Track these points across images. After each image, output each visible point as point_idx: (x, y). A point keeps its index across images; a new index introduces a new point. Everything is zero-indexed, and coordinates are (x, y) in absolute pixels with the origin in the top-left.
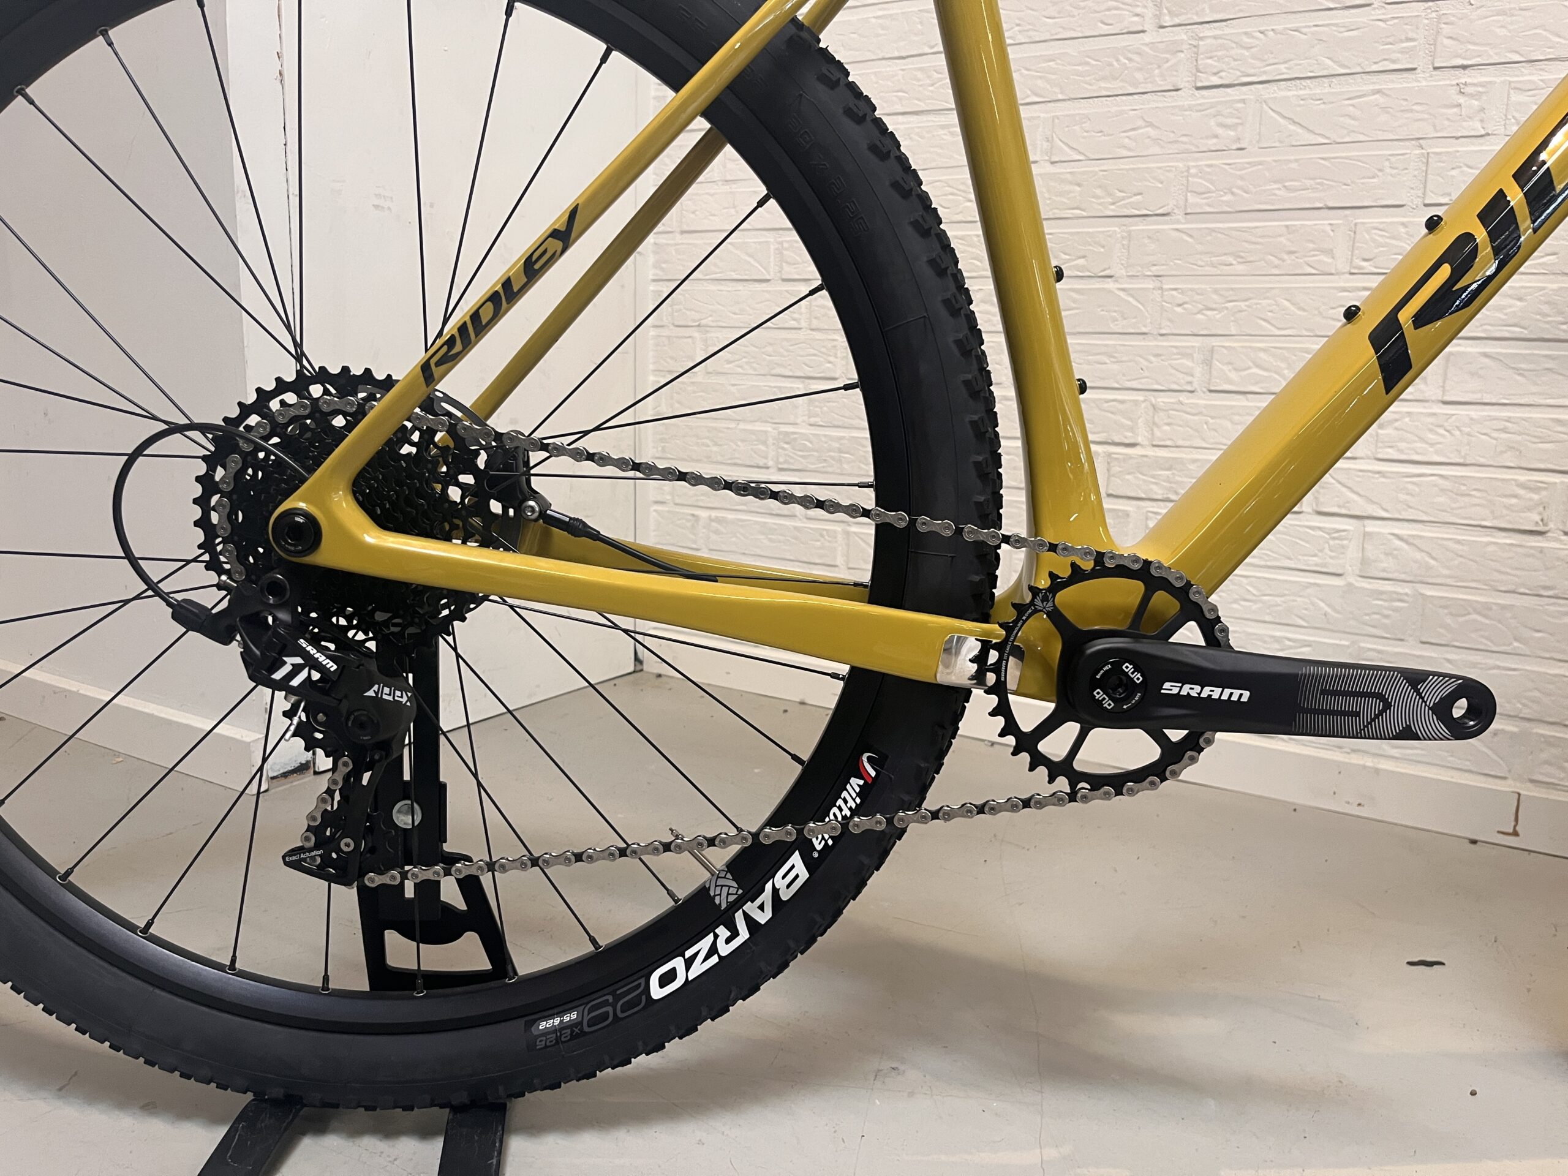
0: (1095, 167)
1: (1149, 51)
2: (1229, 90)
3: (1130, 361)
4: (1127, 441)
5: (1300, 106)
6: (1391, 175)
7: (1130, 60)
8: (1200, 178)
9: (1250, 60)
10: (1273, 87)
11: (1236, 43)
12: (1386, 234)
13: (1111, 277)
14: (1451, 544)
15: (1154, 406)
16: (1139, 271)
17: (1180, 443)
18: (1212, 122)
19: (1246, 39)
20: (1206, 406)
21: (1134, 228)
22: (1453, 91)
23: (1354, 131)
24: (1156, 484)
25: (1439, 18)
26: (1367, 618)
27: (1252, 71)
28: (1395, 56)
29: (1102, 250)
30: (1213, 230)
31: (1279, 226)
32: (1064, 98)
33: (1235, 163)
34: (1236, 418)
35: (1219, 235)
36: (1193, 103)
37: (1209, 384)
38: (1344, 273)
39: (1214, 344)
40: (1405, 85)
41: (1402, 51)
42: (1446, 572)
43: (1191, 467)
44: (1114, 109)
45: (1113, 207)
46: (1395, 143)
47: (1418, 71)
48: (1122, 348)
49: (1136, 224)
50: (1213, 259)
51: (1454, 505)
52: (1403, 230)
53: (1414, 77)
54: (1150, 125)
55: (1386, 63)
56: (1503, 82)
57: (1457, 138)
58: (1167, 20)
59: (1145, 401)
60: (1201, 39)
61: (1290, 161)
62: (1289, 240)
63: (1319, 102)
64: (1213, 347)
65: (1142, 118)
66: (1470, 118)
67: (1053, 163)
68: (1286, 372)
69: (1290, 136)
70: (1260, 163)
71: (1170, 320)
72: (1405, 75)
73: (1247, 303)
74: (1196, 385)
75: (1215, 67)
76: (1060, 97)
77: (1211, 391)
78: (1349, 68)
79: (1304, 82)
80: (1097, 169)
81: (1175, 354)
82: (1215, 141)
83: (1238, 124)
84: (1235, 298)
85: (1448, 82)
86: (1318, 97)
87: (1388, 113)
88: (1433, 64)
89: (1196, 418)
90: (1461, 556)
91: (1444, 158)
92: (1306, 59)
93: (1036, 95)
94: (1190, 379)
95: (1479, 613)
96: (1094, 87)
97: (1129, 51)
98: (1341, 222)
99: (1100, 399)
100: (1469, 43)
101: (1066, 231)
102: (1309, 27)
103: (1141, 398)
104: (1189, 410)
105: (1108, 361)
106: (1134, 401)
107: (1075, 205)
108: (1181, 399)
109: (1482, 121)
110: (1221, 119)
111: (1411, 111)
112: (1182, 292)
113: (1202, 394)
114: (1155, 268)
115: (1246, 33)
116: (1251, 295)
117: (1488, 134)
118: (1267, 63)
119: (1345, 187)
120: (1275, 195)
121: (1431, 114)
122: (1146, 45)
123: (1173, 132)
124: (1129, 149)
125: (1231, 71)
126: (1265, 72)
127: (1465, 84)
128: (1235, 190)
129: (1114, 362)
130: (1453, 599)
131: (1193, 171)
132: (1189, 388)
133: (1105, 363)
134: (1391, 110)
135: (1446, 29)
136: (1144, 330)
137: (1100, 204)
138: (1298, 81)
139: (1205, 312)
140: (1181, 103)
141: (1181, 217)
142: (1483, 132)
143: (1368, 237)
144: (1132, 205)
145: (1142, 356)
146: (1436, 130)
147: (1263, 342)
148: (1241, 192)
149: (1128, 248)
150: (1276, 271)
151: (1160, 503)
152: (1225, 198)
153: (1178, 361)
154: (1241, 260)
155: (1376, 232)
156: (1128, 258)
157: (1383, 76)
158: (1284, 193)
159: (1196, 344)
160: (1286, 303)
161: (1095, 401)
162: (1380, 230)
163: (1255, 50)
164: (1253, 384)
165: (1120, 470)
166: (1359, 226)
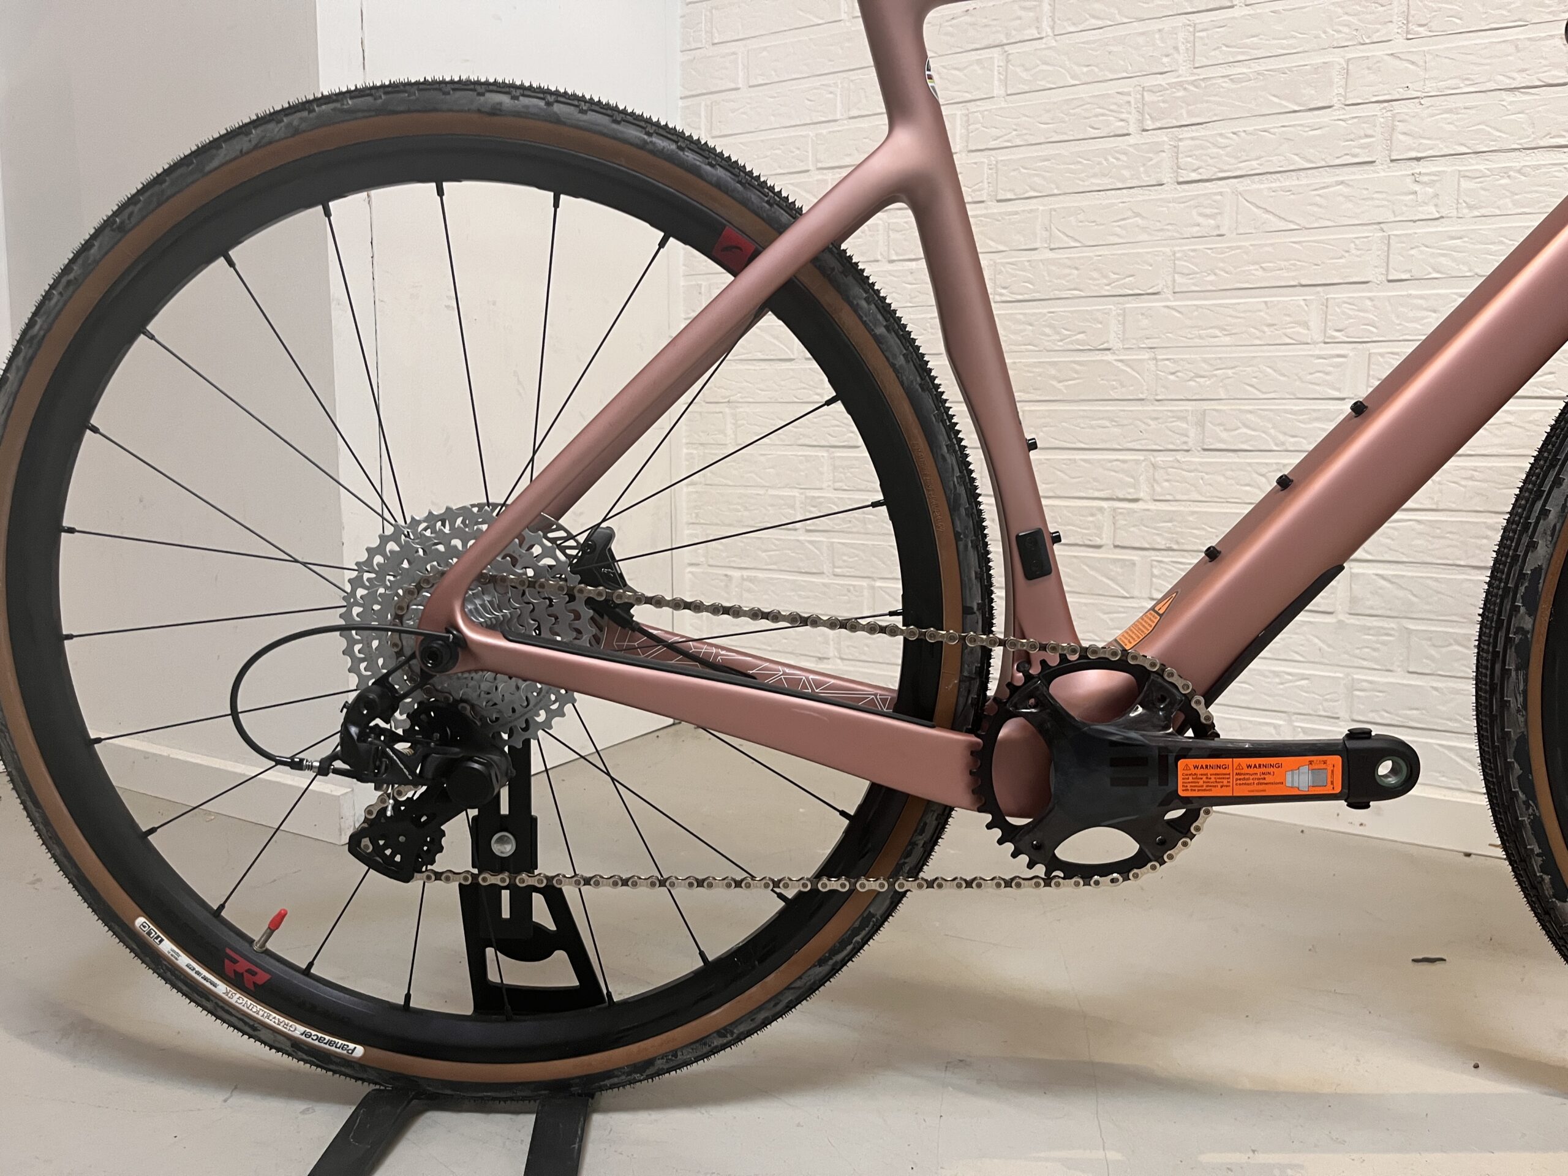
1: (1135, 152)
2: (1207, 184)
3: (1131, 424)
4: (1130, 497)
5: (1272, 197)
6: (1357, 256)
7: (1118, 159)
8: (1185, 261)
9: (1227, 158)
10: (1247, 181)
11: (1212, 143)
12: (1353, 307)
13: (1109, 349)
14: (1429, 582)
15: (1154, 466)
16: (1134, 344)
17: (1179, 497)
18: (1194, 212)
19: (1220, 140)
20: (1201, 464)
21: (1128, 306)
22: (1409, 180)
23: (1321, 218)
24: (1158, 534)
25: (1394, 116)
26: (1358, 651)
27: (1226, 168)
28: (1357, 150)
29: (1100, 326)
30: (1200, 306)
31: (1258, 302)
32: (1059, 192)
33: (1217, 248)
34: (1229, 473)
35: (1205, 311)
36: (1176, 196)
37: (1203, 443)
38: (1317, 343)
39: (1205, 408)
40: (1366, 176)
41: (1362, 147)
42: (1428, 607)
43: (1191, 519)
44: (1106, 201)
45: (1107, 288)
46: (1359, 227)
47: (1377, 163)
48: (1122, 413)
49: (1128, 302)
50: (1201, 332)
51: (1430, 547)
52: (1369, 303)
53: (1374, 169)
54: (1138, 215)
55: (1348, 157)
56: (1454, 171)
57: (1415, 221)
58: (1149, 125)
59: (1143, 461)
60: (1180, 140)
61: (1266, 245)
62: (1267, 313)
63: (1289, 193)
64: (1205, 411)
65: (1130, 209)
66: (1426, 203)
67: (1051, 249)
68: (1272, 431)
69: (1265, 223)
70: (1238, 248)
71: (1164, 387)
72: (1366, 167)
73: (1233, 371)
74: (1191, 445)
75: (1194, 164)
76: (1056, 192)
77: (1205, 450)
78: (1312, 162)
79: (1274, 176)
80: (1092, 254)
81: (1170, 417)
82: (1198, 228)
83: (1217, 214)
84: (1223, 366)
85: (1404, 172)
86: (1287, 189)
87: (1351, 201)
88: (1390, 157)
89: (1192, 474)
90: (1440, 593)
91: (1405, 239)
92: (1277, 155)
93: (1035, 190)
95: (1459, 644)
96: (1086, 184)
97: (1116, 152)
98: (1312, 297)
99: (1104, 460)
100: (1421, 137)
101: (1066, 309)
102: (1277, 127)
103: (1142, 458)
104: (1185, 467)
105: (1110, 425)
106: (1135, 460)
107: (1072, 287)
108: (1179, 458)
109: (1436, 205)
110: (1202, 210)
111: (1373, 199)
112: (1174, 361)
113: (1198, 454)
114: (1147, 341)
115: (1221, 135)
116: (1239, 364)
117: (1442, 217)
118: (1240, 160)
119: (1315, 267)
120: (1254, 275)
121: (1388, 201)
122: (1130, 146)
123: (1159, 221)
124: (1122, 237)
125: (1208, 168)
126: (1239, 169)
127: (1420, 173)
128: (1217, 271)
130: (1436, 632)
131: (1178, 255)
132: (1185, 448)
133: (1108, 427)
134: (1354, 199)
135: (1401, 127)
136: (1141, 396)
137: (1096, 285)
138: (1269, 176)
139: (1198, 380)
140: (1165, 196)
141: (1170, 296)
142: (1437, 216)
143: (1338, 310)
144: (1124, 286)
145: (1142, 421)
146: (1395, 216)
147: (1249, 404)
148: (1222, 273)
149: (1124, 324)
150: (1258, 342)
151: (1163, 552)
152: (1208, 278)
153: (1174, 424)
154: (1226, 333)
155: (1345, 305)
156: (1124, 332)
157: (1345, 169)
158: (1260, 273)
159: (1189, 408)
160: (1268, 370)
161: (1099, 460)
162: (1350, 304)
163: (1229, 148)
164: (1242, 443)
165: (1125, 522)
166: (1330, 302)
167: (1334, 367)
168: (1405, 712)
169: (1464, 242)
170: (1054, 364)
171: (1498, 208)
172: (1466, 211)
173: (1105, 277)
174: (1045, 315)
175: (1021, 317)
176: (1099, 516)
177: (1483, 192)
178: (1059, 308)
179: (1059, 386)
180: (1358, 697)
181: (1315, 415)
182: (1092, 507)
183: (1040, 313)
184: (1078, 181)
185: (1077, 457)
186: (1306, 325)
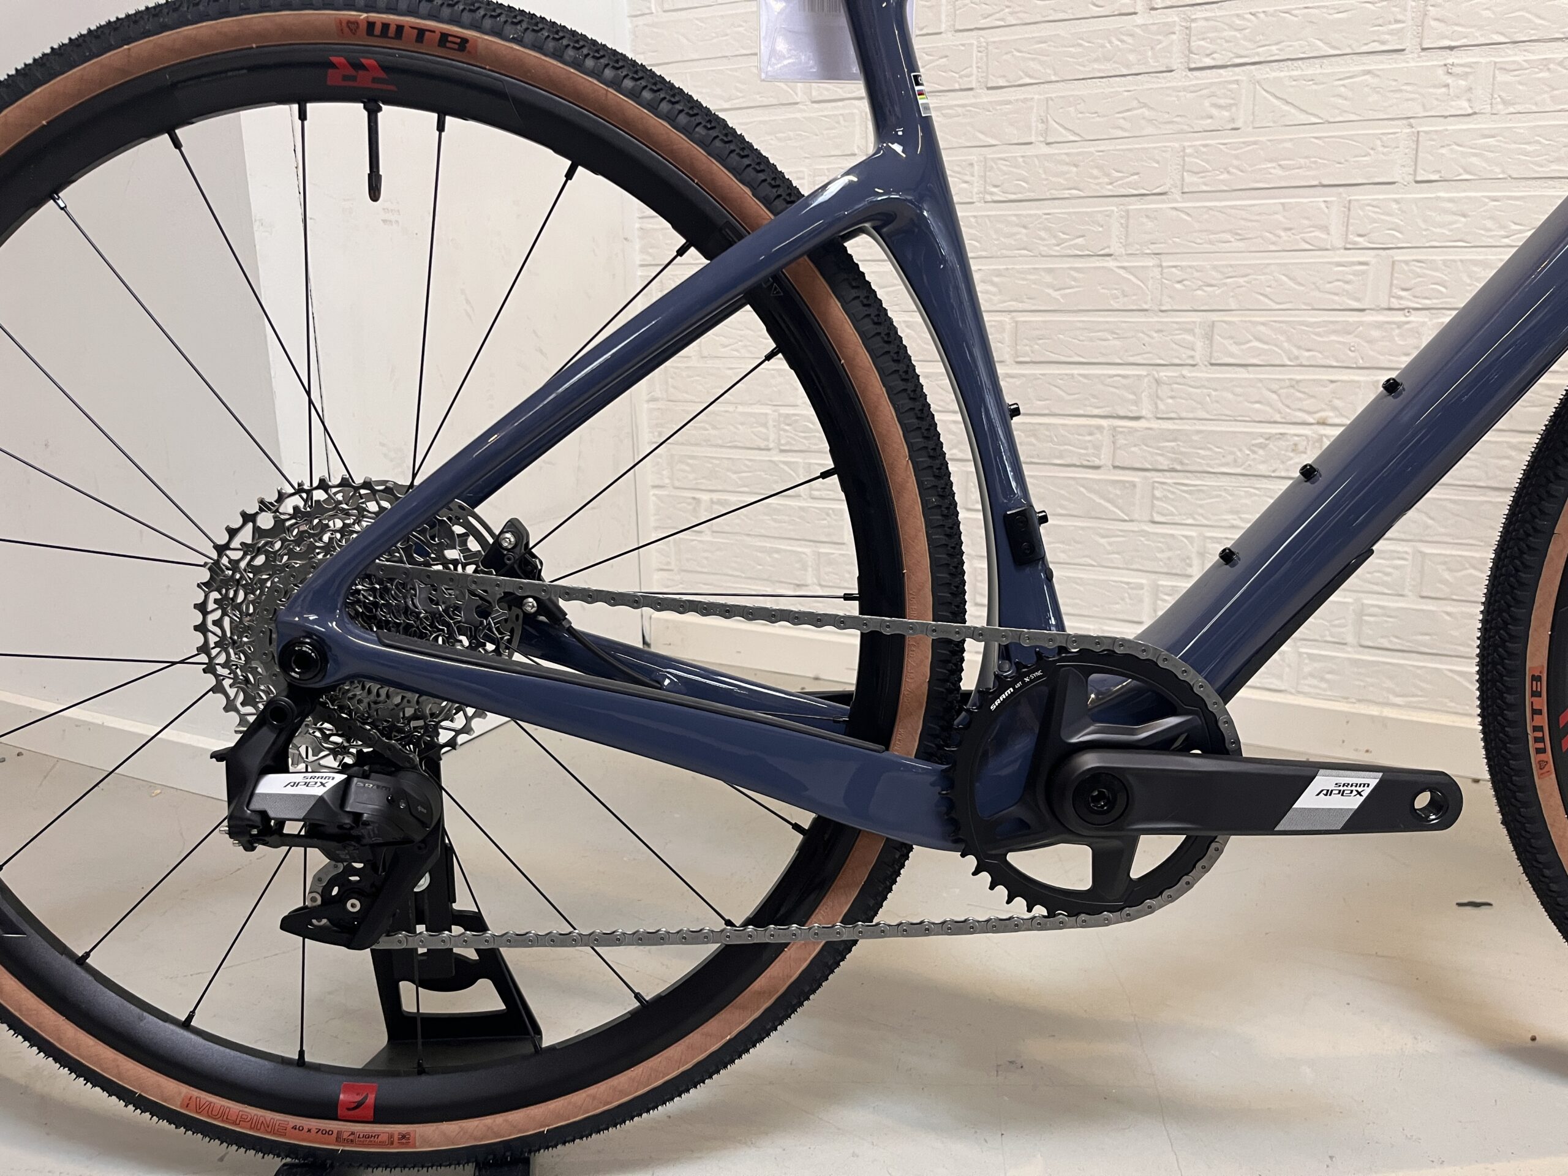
0: (1091, 148)
1: (1142, 33)
2: (1221, 71)
3: (1132, 337)
4: (1131, 415)
5: (1293, 86)
6: (1383, 154)
7: (1122, 41)
8: (1197, 158)
9: (1244, 43)
10: (1265, 68)
11: (1227, 25)
12: (1378, 210)
13: (1110, 255)
14: (1448, 504)
15: (1158, 382)
16: (1137, 250)
17: (1184, 415)
18: (1207, 103)
19: (1238, 22)
20: (1209, 380)
21: (1131, 208)
22: (1441, 72)
23: (1346, 111)
24: (1161, 455)
27: (1242, 53)
28: (1384, 37)
29: (1101, 229)
30: (1210, 208)
31: (1275, 204)
32: (1058, 79)
33: (1230, 143)
34: (1238, 390)
35: (1217, 214)
36: (1187, 84)
37: (1211, 358)
38: (1339, 249)
39: (1217, 319)
40: (1395, 66)
41: (1391, 32)
42: (1443, 530)
43: (1195, 438)
44: (1108, 90)
45: (1110, 187)
46: (1386, 122)
47: (1407, 52)
48: (1123, 324)
49: (1134, 204)
50: (1212, 237)
52: (1395, 206)
53: (1402, 57)
54: (1145, 105)
55: (1376, 44)
56: (1487, 63)
57: (1446, 117)
59: (1146, 376)
60: (1194, 20)
61: (1283, 141)
62: (1284, 217)
63: (1311, 83)
64: (1213, 322)
65: (1137, 99)
66: (1458, 97)
67: (1048, 144)
68: (1286, 345)
69: (1284, 116)
70: (1255, 143)
71: (1170, 297)
72: (1395, 56)
73: (1246, 279)
74: (1198, 360)
75: (1208, 48)
76: (1053, 78)
77: (1212, 364)
78: (1339, 49)
79: (1296, 63)
80: (1092, 149)
81: (1177, 329)
82: (1209, 121)
83: (1231, 105)
84: (1234, 274)
85: (1435, 63)
86: (1310, 78)
87: (1378, 92)
88: (1421, 44)
89: (1198, 391)
90: (1458, 515)
91: (1435, 137)
92: (1298, 40)
93: (1030, 77)
94: (1192, 353)
95: (1475, 568)
96: (1087, 69)
97: (1121, 33)
98: (1334, 199)
99: (1104, 375)
100: (1457, 25)
101: (1063, 211)
102: (1299, 9)
103: (1145, 373)
104: (1192, 383)
105: (1110, 338)
106: (1137, 375)
107: (1071, 186)
108: (1184, 373)
109: (1469, 100)
111: (1401, 91)
112: (1182, 268)
113: (1204, 368)
114: (1153, 246)
115: (1238, 15)
116: (1249, 271)
117: (1475, 113)
118: (1260, 44)
119: (1338, 165)
120: (1271, 174)
121: (1418, 94)
122: (1137, 26)
123: (1168, 113)
124: (1125, 130)
125: (1223, 52)
127: (1453, 65)
128: (1231, 169)
129: (1114, 338)
130: (1452, 555)
131: (1188, 151)
132: (1192, 362)
133: (1108, 340)
134: (1381, 90)
135: (1434, 12)
136: (1145, 307)
137: (1096, 184)
138: (1290, 63)
139: (1204, 288)
140: (1175, 84)
141: (1178, 197)
142: (1470, 111)
143: (1361, 213)
144: (1129, 185)
145: (1143, 332)
146: (1425, 110)
147: (1260, 316)
148: (1234, 171)
149: (1127, 227)
150: (1273, 248)
151: (1166, 473)
152: (1221, 177)
153: (1180, 337)
154: (1238, 237)
155: (1370, 208)
156: (1127, 236)
157: (1372, 57)
158: (1280, 172)
159: (1199, 320)
160: (1284, 278)
161: (1098, 376)
162: (1373, 206)
163: (1247, 31)
164: (1254, 357)
165: (1125, 442)
166: (1353, 203)
167: (1354, 275)
168: (1414, 637)
169: (1498, 141)
170: (1050, 271)
171: (1536, 104)
172: (1500, 107)
173: (1108, 175)
174: (1040, 217)
175: (1014, 218)
176: (1098, 436)
177: (1520, 87)
178: (1057, 209)
179: (1055, 294)
180: (1367, 622)
181: (1332, 327)
182: (1090, 426)
183: (1035, 215)
184: (1077, 67)
185: (1075, 372)
186: (1325, 229)
